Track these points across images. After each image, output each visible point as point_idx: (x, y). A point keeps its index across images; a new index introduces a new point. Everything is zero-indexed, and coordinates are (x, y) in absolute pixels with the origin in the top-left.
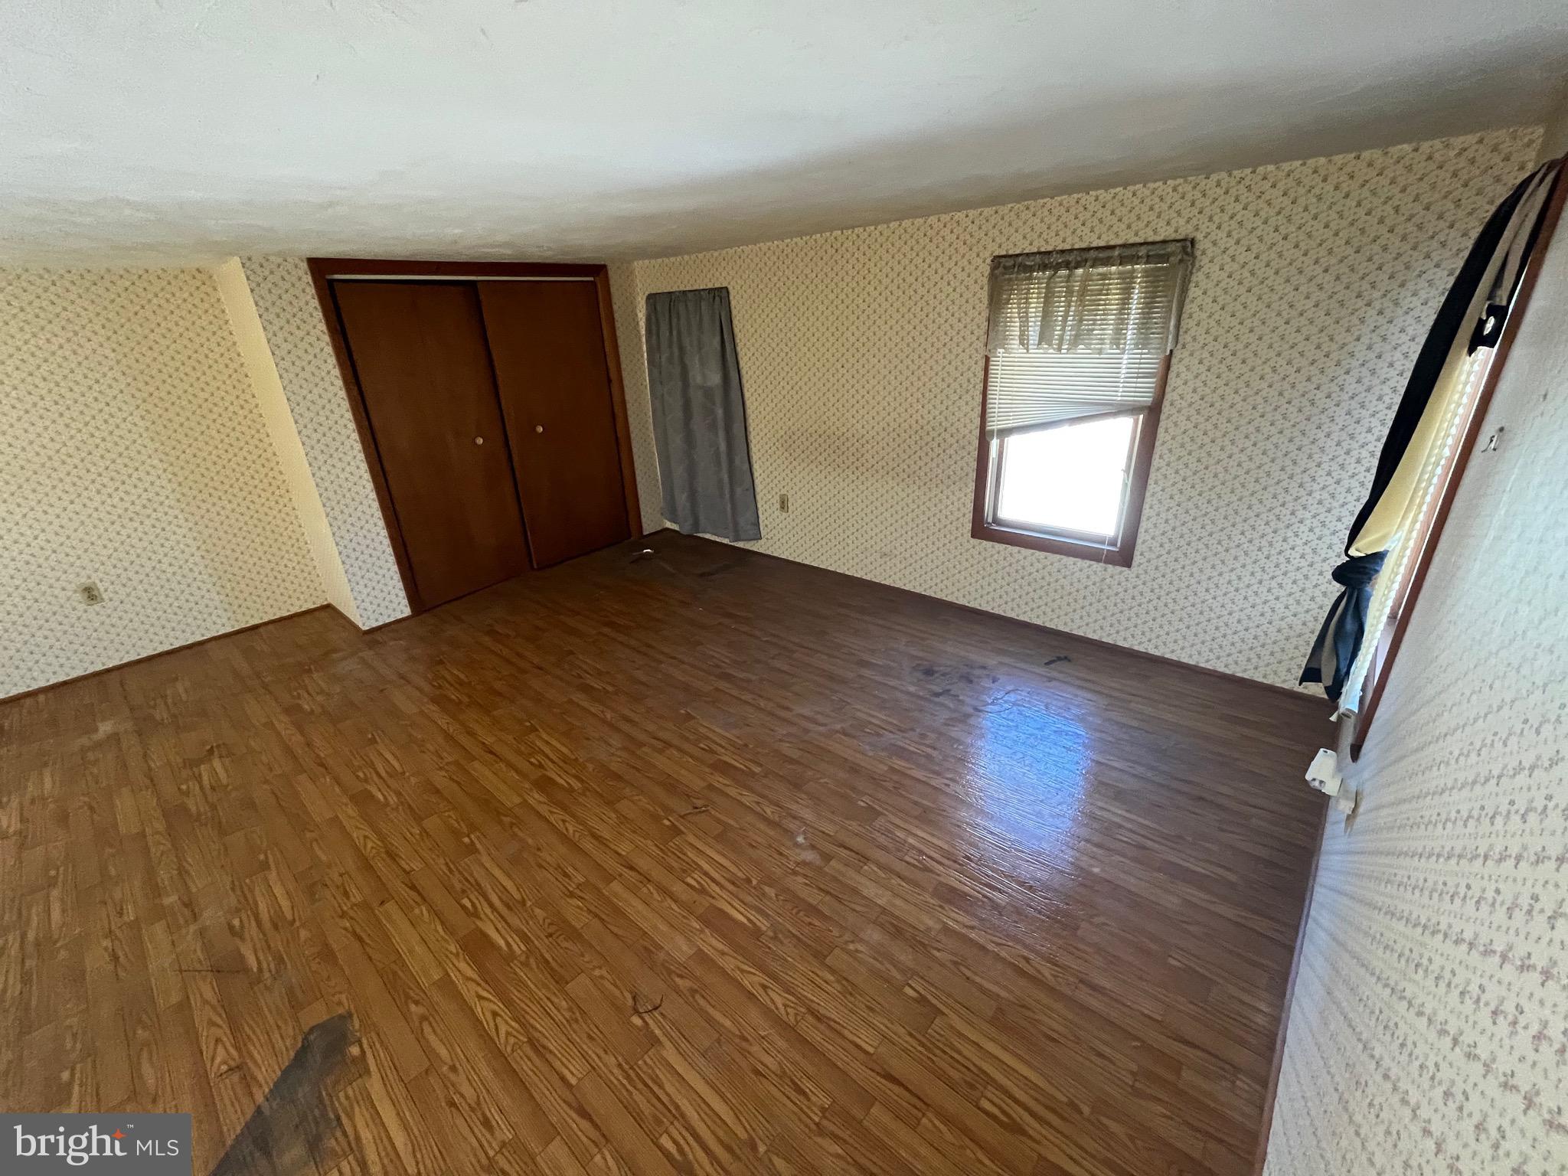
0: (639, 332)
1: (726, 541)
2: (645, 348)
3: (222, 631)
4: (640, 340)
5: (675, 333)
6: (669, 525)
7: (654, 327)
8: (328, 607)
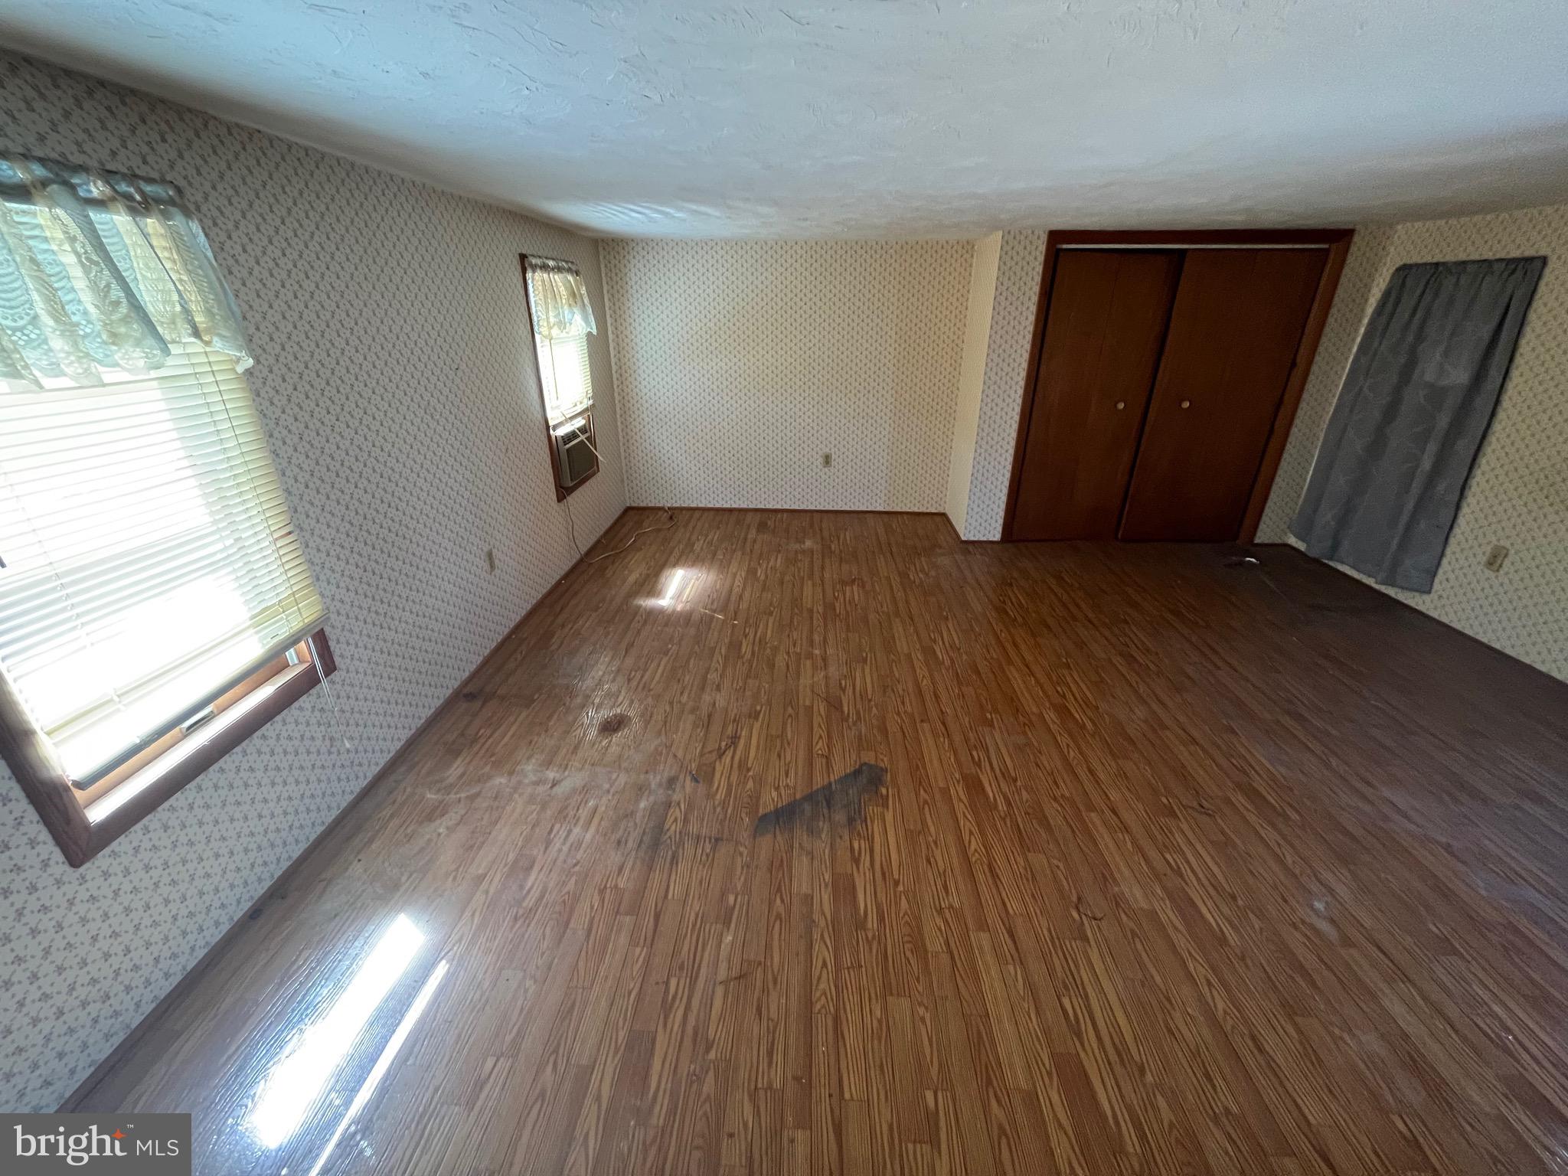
0: (1363, 310)
1: (1370, 581)
2: (1362, 330)
3: (878, 509)
4: (1360, 321)
5: (1419, 315)
6: (1293, 541)
7: (1389, 306)
8: (944, 515)
